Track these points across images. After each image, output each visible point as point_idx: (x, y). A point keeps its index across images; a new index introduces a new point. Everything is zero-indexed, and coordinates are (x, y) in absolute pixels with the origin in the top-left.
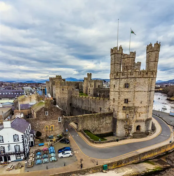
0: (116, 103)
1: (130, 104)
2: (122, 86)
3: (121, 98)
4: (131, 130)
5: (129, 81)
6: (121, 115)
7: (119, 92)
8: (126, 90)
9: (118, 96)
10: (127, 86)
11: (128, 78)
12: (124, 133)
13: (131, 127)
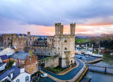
0: (60, 50)
1: (68, 50)
2: (63, 41)
3: (63, 47)
4: (69, 63)
5: (67, 39)
6: (64, 56)
7: (62, 44)
8: (66, 43)
9: (62, 46)
10: (66, 41)
11: (66, 38)
12: (66, 65)
13: (69, 62)
